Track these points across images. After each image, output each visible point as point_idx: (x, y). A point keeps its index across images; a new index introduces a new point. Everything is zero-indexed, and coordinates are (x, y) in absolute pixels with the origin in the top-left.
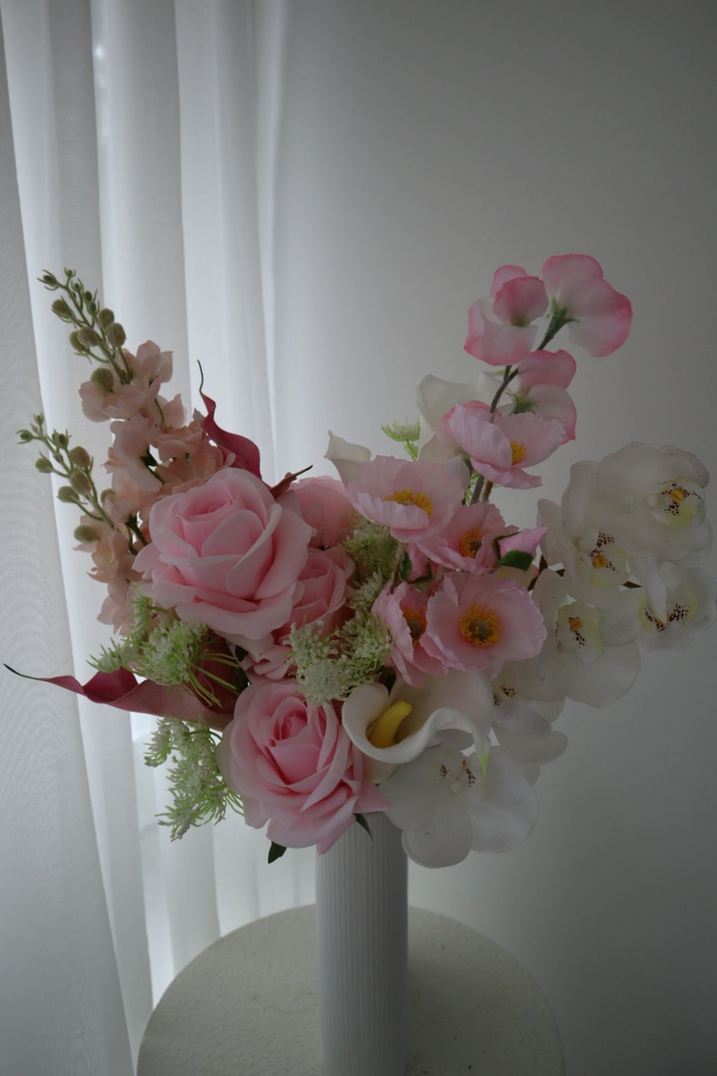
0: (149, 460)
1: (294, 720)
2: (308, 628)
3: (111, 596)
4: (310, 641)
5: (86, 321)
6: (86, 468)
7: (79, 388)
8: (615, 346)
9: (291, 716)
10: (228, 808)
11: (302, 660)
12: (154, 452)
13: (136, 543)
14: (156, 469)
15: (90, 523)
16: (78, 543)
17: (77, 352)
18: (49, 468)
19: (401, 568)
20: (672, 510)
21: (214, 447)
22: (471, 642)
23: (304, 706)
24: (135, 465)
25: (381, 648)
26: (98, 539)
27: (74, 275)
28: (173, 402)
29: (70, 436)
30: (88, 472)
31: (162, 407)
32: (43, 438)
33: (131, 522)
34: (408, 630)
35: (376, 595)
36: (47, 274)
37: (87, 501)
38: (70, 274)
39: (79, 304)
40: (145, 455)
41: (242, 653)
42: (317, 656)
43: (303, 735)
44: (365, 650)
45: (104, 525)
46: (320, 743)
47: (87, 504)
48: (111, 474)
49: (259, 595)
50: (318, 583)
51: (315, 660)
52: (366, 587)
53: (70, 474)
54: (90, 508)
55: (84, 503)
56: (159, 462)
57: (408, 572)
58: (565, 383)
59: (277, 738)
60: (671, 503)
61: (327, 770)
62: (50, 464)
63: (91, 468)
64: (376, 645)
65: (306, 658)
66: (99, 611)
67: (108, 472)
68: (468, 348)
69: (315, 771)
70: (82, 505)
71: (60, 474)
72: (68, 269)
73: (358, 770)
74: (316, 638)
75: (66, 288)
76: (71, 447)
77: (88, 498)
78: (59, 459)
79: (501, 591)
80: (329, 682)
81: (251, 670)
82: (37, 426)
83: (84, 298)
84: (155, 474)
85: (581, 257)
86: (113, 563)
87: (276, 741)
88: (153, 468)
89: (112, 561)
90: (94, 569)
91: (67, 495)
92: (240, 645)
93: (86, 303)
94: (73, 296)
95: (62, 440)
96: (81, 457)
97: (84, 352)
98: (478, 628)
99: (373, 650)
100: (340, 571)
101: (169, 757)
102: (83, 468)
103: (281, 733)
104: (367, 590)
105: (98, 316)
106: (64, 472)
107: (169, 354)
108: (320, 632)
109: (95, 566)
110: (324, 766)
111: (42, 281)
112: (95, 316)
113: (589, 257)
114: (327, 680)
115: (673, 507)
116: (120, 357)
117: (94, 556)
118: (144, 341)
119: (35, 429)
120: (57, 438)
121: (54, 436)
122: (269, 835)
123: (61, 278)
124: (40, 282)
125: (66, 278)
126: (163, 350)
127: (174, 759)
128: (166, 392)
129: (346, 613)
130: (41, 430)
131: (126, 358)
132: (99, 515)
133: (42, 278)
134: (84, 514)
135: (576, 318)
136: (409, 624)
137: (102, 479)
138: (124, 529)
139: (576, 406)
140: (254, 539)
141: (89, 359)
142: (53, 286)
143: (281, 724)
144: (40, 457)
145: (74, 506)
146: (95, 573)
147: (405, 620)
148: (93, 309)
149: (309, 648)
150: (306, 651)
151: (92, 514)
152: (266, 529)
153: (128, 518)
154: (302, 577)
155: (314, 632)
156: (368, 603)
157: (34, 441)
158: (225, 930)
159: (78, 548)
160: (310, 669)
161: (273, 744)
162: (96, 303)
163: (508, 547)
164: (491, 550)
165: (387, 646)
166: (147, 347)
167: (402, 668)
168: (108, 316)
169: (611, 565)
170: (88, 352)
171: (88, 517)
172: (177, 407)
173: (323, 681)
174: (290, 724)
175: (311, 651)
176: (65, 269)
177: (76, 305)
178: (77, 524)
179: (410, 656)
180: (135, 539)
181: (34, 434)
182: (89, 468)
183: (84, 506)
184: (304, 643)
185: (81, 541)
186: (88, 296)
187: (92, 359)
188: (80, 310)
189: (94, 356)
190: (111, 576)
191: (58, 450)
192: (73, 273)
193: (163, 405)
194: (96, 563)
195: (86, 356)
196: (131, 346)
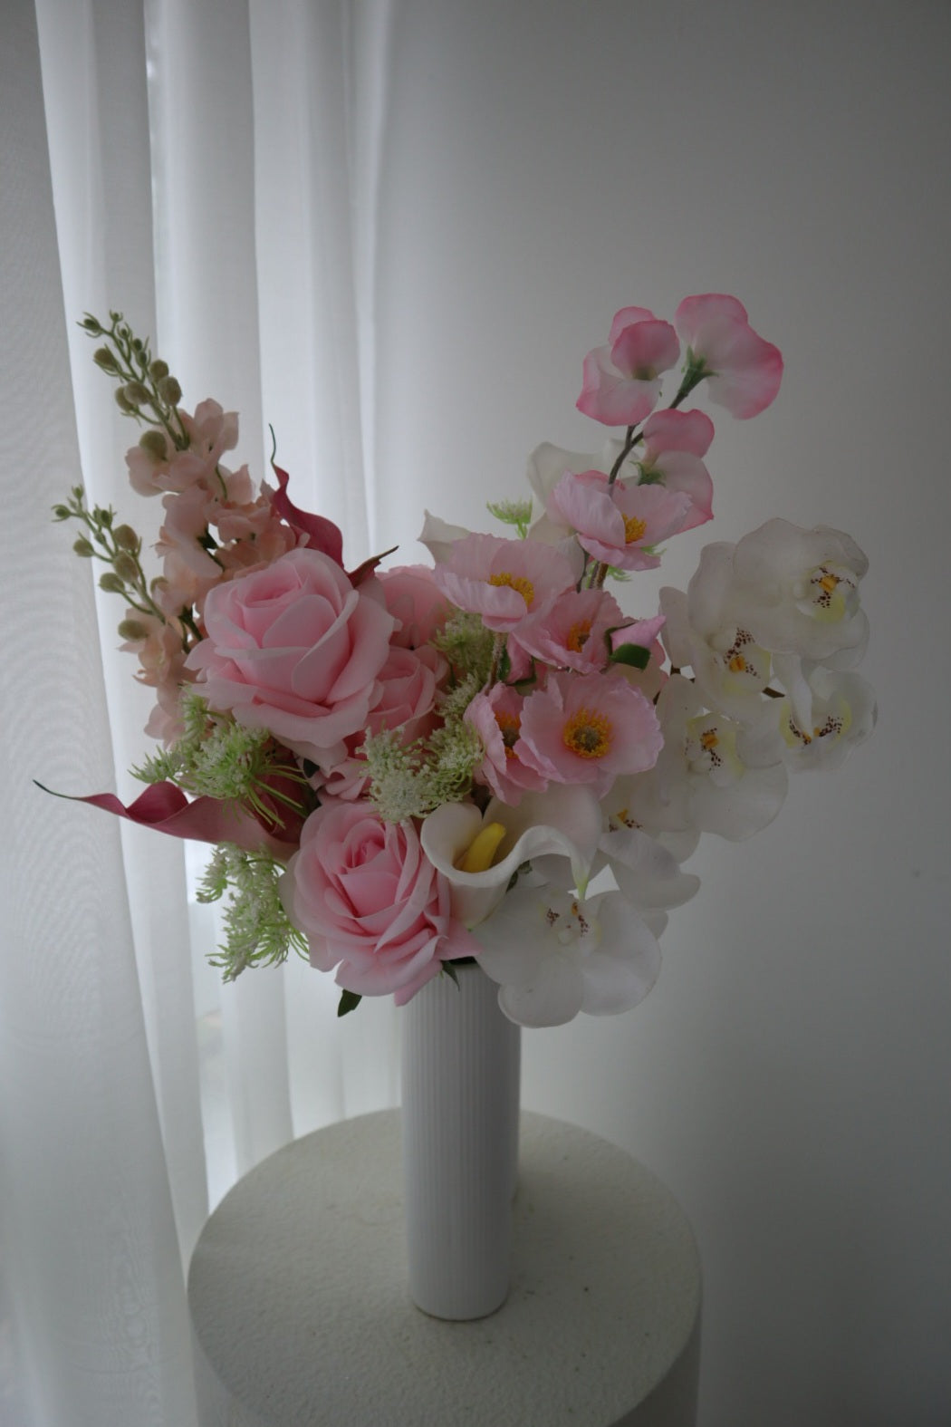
0: (207, 542)
1: (370, 846)
2: (387, 736)
3: (162, 704)
4: (388, 750)
5: (134, 375)
6: (133, 551)
7: (126, 454)
8: (761, 406)
9: (367, 841)
10: (291, 949)
11: (378, 771)
12: (214, 532)
13: (191, 640)
14: (216, 553)
15: (138, 617)
16: (123, 641)
17: (124, 411)
18: (90, 551)
19: (499, 667)
20: (822, 601)
21: (285, 526)
22: (577, 753)
23: (382, 829)
24: (190, 547)
25: (469, 757)
26: (147, 636)
27: (121, 319)
28: (237, 473)
29: (115, 513)
30: (135, 555)
31: (225, 480)
32: (83, 515)
33: (186, 616)
34: (500, 735)
35: (470, 699)
36: (89, 318)
37: (134, 591)
38: (116, 318)
39: (126, 354)
40: (205, 536)
41: (312, 768)
42: (396, 767)
43: (378, 861)
44: (451, 761)
45: (152, 621)
46: (398, 872)
47: (132, 593)
48: (163, 559)
49: (331, 699)
50: (400, 686)
51: (392, 771)
52: (459, 690)
53: (114, 558)
54: (138, 599)
55: (129, 593)
56: (220, 544)
57: (507, 671)
58: (702, 451)
59: (350, 865)
60: (822, 594)
61: (405, 903)
62: (90, 547)
63: (139, 551)
64: (464, 754)
65: (382, 769)
66: (146, 722)
67: (159, 556)
68: (581, 405)
69: (393, 903)
70: (129, 596)
71: (103, 558)
72: (114, 311)
73: (444, 904)
74: (396, 746)
75: (111, 334)
76: (115, 525)
77: (134, 586)
78: (101, 539)
79: (612, 692)
80: (407, 796)
81: (322, 789)
82: (75, 500)
83: (132, 346)
84: (216, 559)
85: (721, 297)
86: (164, 663)
87: (348, 869)
88: (213, 552)
89: (162, 661)
90: (141, 672)
91: (110, 583)
92: (309, 758)
93: (136, 354)
94: (119, 345)
95: (105, 518)
96: (127, 538)
97: (132, 412)
98: (584, 736)
99: (461, 759)
100: (429, 673)
101: (226, 892)
102: (130, 551)
103: (355, 860)
104: (458, 696)
105: (149, 369)
106: (107, 556)
107: (235, 415)
108: (400, 739)
109: (142, 668)
110: (403, 898)
111: (80, 324)
112: (146, 370)
113: (730, 297)
114: (405, 794)
115: (824, 598)
116: (174, 418)
117: (141, 657)
118: (204, 400)
119: (73, 505)
120: (99, 516)
121: (95, 513)
122: (338, 981)
123: (106, 323)
124: (81, 328)
125: (111, 322)
126: (226, 410)
127: (232, 897)
128: (230, 462)
129: (434, 721)
130: (80, 505)
131: (182, 419)
132: (148, 608)
133: (82, 322)
134: (130, 606)
135: (716, 371)
136: (502, 729)
137: (152, 564)
138: (178, 625)
139: (712, 478)
140: (325, 630)
141: (139, 421)
142: (95, 332)
143: (355, 850)
144: (79, 538)
145: (118, 597)
146: (143, 676)
147: (497, 723)
148: (143, 360)
149: (387, 758)
150: (383, 761)
151: (141, 606)
152: (340, 617)
153: (181, 611)
154: (381, 677)
155: (393, 741)
156: (460, 709)
157: (72, 519)
158: (300, 1131)
159: (124, 648)
160: (388, 781)
161: (344, 872)
162: (147, 353)
163: (620, 640)
164: (602, 646)
165: (477, 755)
166: (207, 406)
167: (494, 782)
168: (161, 369)
169: (752, 669)
170: (137, 412)
171: (136, 611)
172: (242, 478)
173: (401, 794)
174: (365, 851)
175: (389, 761)
176: (110, 312)
177: (123, 355)
178: (122, 618)
179: (502, 766)
180: (190, 638)
181: (72, 510)
182: (136, 551)
183: (131, 596)
184: (381, 752)
185: (126, 638)
186: (138, 344)
187: (142, 421)
188: (128, 360)
189: (144, 417)
190: (162, 679)
191: (100, 529)
192: (120, 317)
193: (225, 477)
194: (143, 664)
195: (134, 416)
196: (188, 405)
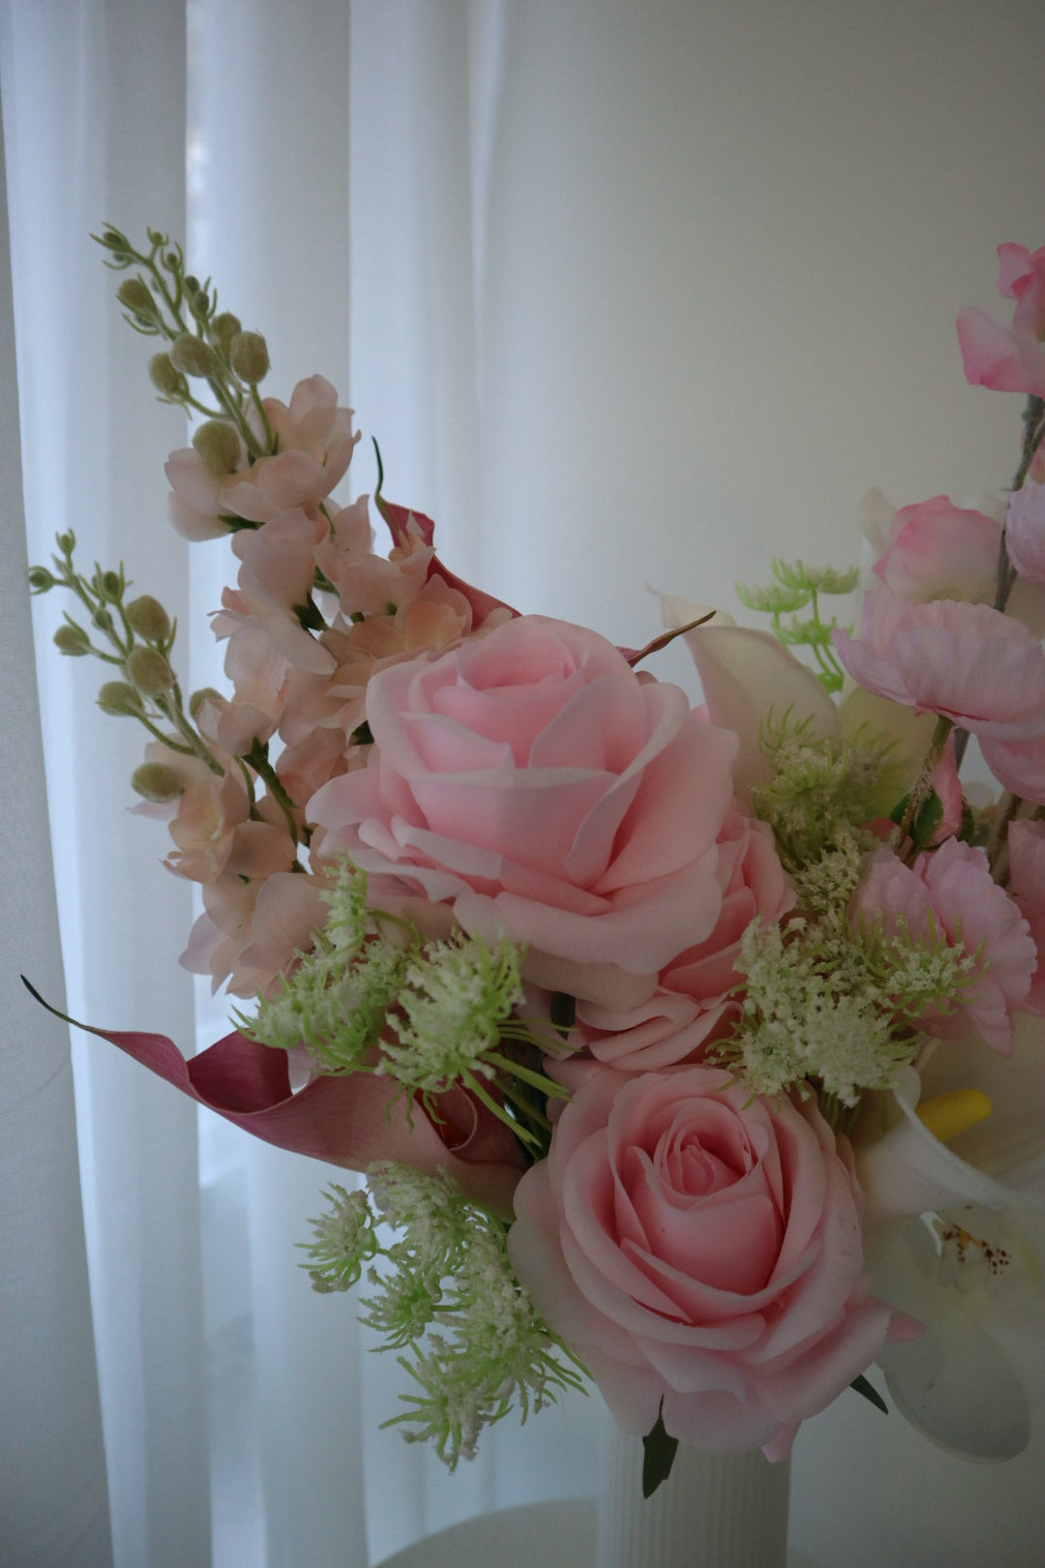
0: (309, 617)
3: (211, 912)
5: (185, 331)
6: (160, 642)
7: (168, 460)
12: (319, 598)
13: (263, 800)
14: (321, 637)
15: (166, 757)
16: (138, 799)
17: (162, 395)
18: (83, 646)
24: (285, 623)
26: (182, 792)
27: (167, 243)
28: (352, 509)
29: (131, 583)
30: (164, 651)
31: (331, 518)
32: (73, 582)
33: (257, 755)
36: (111, 231)
37: (159, 712)
38: (157, 240)
39: (173, 295)
40: (305, 604)
45: (194, 768)
47: (160, 717)
48: (225, 642)
53: (125, 655)
54: (167, 727)
55: (155, 716)
56: (329, 621)
62: (84, 638)
63: (173, 642)
66: (183, 946)
67: (219, 639)
70: (150, 720)
71: (104, 657)
72: (154, 230)
75: (149, 263)
76: (129, 597)
77: (161, 703)
78: (103, 622)
82: (62, 557)
83: (184, 288)
84: (323, 643)
86: (218, 840)
88: (317, 634)
89: (216, 834)
90: (173, 855)
91: (117, 700)
93: (189, 299)
94: (161, 281)
95: (112, 585)
96: (153, 620)
97: (177, 397)
102: (154, 643)
105: (210, 321)
106: (114, 652)
109: (175, 848)
111: (97, 239)
112: (206, 322)
116: (253, 407)
117: (173, 827)
118: (310, 375)
119: (59, 565)
120: (101, 584)
121: (94, 580)
123: (143, 247)
124: (97, 244)
125: (150, 245)
126: (340, 404)
130: (70, 564)
131: (265, 410)
132: (185, 743)
133: (101, 236)
134: (152, 738)
138: (235, 769)
141: (187, 411)
142: (119, 258)
144: (64, 623)
145: (134, 722)
146: (174, 862)
148: (202, 306)
151: (172, 739)
153: (250, 744)
157: (57, 591)
159: (140, 812)
162: (210, 295)
166: (312, 387)
168: (228, 324)
170: (186, 396)
171: (164, 745)
172: (357, 521)
176: (149, 229)
177: (167, 297)
178: (138, 760)
180: (261, 788)
181: (58, 576)
182: (166, 642)
183: (156, 723)
185: (146, 796)
186: (192, 283)
187: (193, 411)
188: (175, 308)
189: (197, 405)
190: (215, 868)
191: (103, 604)
192: (164, 239)
193: (333, 513)
194: (177, 842)
195: (181, 402)
196: (276, 387)
